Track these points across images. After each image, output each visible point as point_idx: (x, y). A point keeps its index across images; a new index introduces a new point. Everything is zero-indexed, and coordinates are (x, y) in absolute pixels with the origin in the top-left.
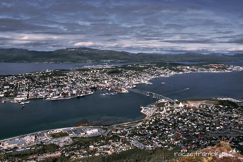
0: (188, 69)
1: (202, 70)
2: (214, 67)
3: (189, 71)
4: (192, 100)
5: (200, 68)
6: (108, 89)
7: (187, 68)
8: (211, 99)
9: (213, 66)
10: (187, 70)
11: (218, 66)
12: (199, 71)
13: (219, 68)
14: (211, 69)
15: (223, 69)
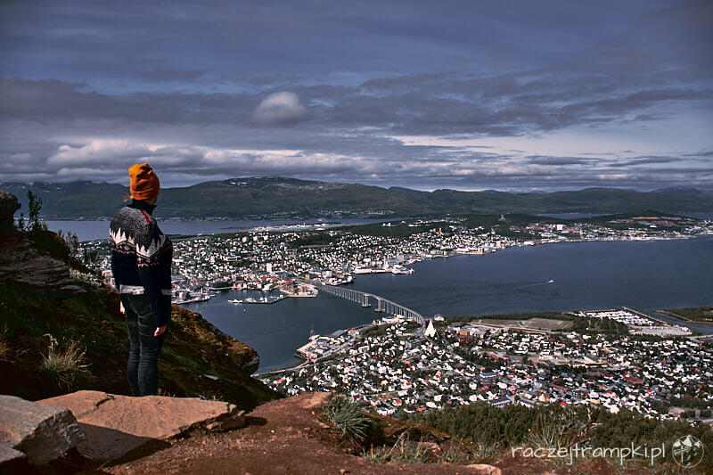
0: (560, 233)
1: (601, 235)
2: (643, 226)
3: (560, 237)
4: (490, 318)
5: (597, 228)
6: (263, 287)
7: (555, 230)
8: (556, 313)
9: (641, 223)
10: (553, 234)
11: (660, 223)
12: (590, 237)
13: (660, 228)
14: (631, 232)
15: (670, 229)
